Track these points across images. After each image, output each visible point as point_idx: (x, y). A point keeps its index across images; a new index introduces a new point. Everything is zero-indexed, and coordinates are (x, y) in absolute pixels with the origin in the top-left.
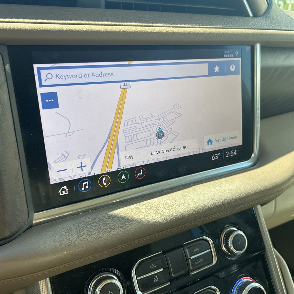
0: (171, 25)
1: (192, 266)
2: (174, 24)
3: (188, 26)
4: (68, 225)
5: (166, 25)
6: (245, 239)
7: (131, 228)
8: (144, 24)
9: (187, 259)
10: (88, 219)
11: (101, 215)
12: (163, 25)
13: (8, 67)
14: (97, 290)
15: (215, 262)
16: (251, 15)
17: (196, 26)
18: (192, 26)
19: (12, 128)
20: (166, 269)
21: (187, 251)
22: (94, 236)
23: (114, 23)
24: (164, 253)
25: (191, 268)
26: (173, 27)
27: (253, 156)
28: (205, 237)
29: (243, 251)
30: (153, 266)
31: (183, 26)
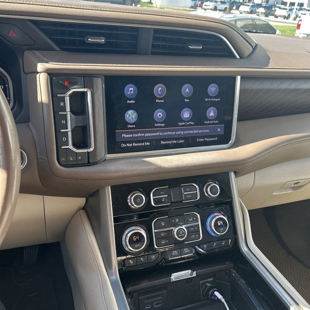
0: (184, 67)
1: (184, 198)
2: (185, 65)
3: (193, 67)
4: (123, 161)
5: (181, 67)
6: (218, 189)
7: (152, 167)
8: (169, 66)
9: (182, 194)
10: (132, 160)
11: (139, 160)
12: (179, 67)
13: (104, 85)
14: (132, 198)
15: (198, 198)
16: (238, 57)
17: (198, 67)
18: (196, 67)
19: (103, 113)
20: (169, 195)
21: (182, 189)
22: (134, 168)
23: (154, 66)
24: (169, 187)
25: (184, 199)
26: (184, 68)
27: (230, 142)
28: (194, 184)
29: (216, 196)
30: (162, 193)
31: (191, 67)
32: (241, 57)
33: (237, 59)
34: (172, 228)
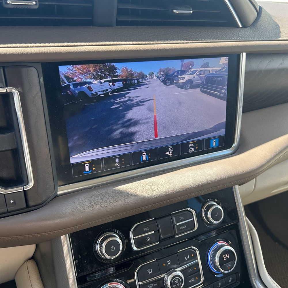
1: (177, 231)
2: (171, 40)
4: (84, 197)
6: (222, 212)
7: (130, 201)
8: (147, 42)
9: (174, 225)
10: (98, 192)
11: (109, 190)
13: (42, 79)
14: (103, 245)
15: (196, 228)
16: (241, 26)
19: (44, 125)
20: (157, 231)
21: (174, 219)
22: (103, 206)
24: (156, 219)
25: (177, 232)
26: (170, 44)
27: (234, 145)
28: (189, 209)
29: (219, 222)
30: (147, 229)
32: (244, 26)
33: (239, 29)
34: (162, 276)
